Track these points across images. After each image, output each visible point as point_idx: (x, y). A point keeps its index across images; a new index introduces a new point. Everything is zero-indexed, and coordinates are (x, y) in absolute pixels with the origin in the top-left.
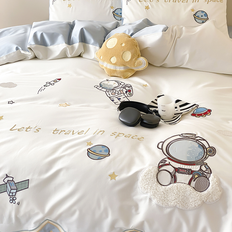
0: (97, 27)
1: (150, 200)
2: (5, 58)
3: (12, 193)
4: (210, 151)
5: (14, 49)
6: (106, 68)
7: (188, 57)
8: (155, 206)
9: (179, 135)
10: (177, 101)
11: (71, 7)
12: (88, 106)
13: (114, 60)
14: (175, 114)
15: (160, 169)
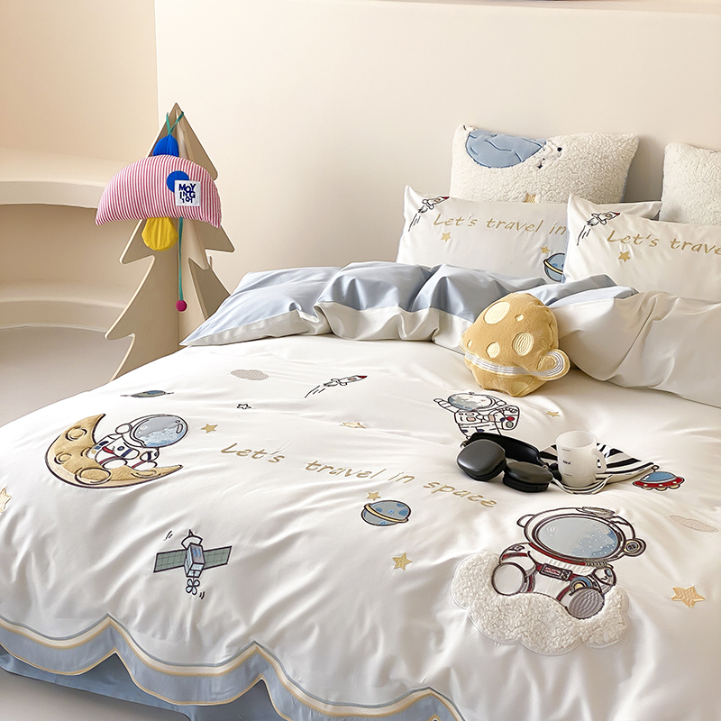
0: (482, 281)
1: (470, 621)
2: (262, 325)
3: (195, 571)
4: (632, 547)
5: (286, 309)
6: (476, 367)
7: (672, 363)
8: (477, 636)
9: (577, 509)
10: (614, 452)
11: (449, 240)
12: (406, 435)
13: (494, 350)
14: (597, 479)
15: (504, 562)
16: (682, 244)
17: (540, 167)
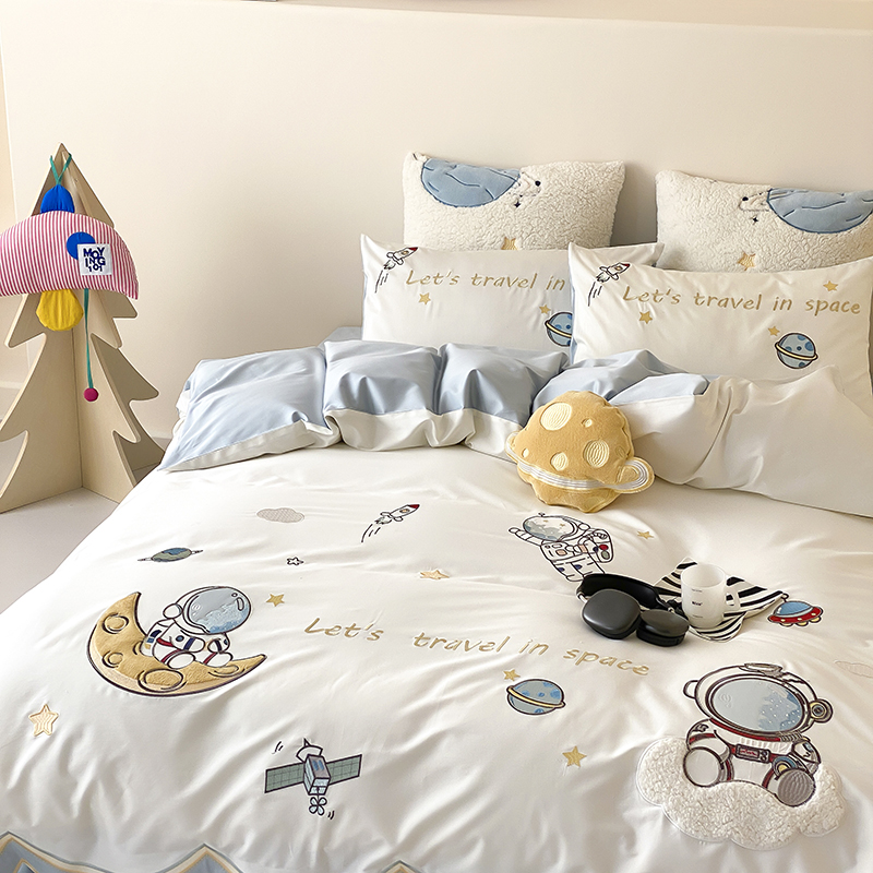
0: (513, 369)
1: (667, 820)
2: (261, 441)
3: (318, 787)
4: (818, 711)
5: (288, 419)
6: (539, 482)
7: (760, 462)
8: (678, 836)
9: (739, 667)
10: (732, 581)
12: (497, 581)
13: (560, 461)
14: (726, 615)
15: (692, 747)
16: (706, 299)
17: (517, 205)
